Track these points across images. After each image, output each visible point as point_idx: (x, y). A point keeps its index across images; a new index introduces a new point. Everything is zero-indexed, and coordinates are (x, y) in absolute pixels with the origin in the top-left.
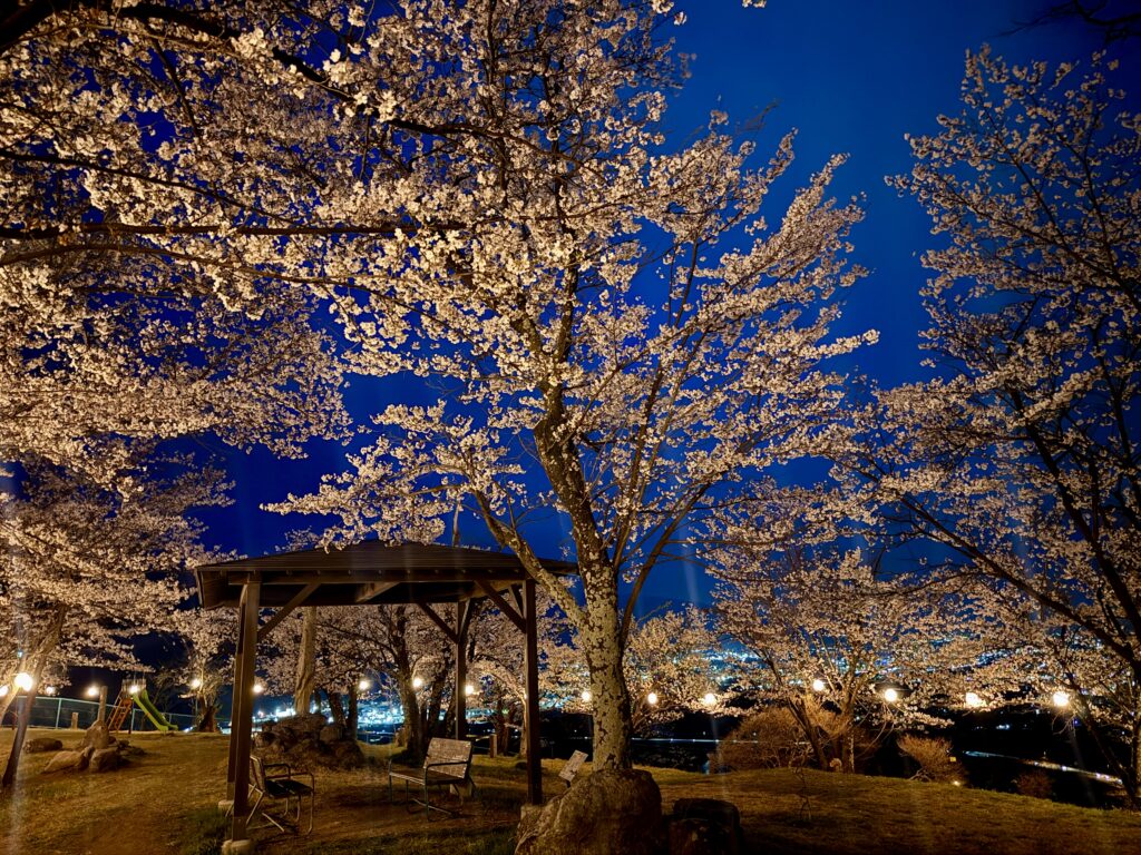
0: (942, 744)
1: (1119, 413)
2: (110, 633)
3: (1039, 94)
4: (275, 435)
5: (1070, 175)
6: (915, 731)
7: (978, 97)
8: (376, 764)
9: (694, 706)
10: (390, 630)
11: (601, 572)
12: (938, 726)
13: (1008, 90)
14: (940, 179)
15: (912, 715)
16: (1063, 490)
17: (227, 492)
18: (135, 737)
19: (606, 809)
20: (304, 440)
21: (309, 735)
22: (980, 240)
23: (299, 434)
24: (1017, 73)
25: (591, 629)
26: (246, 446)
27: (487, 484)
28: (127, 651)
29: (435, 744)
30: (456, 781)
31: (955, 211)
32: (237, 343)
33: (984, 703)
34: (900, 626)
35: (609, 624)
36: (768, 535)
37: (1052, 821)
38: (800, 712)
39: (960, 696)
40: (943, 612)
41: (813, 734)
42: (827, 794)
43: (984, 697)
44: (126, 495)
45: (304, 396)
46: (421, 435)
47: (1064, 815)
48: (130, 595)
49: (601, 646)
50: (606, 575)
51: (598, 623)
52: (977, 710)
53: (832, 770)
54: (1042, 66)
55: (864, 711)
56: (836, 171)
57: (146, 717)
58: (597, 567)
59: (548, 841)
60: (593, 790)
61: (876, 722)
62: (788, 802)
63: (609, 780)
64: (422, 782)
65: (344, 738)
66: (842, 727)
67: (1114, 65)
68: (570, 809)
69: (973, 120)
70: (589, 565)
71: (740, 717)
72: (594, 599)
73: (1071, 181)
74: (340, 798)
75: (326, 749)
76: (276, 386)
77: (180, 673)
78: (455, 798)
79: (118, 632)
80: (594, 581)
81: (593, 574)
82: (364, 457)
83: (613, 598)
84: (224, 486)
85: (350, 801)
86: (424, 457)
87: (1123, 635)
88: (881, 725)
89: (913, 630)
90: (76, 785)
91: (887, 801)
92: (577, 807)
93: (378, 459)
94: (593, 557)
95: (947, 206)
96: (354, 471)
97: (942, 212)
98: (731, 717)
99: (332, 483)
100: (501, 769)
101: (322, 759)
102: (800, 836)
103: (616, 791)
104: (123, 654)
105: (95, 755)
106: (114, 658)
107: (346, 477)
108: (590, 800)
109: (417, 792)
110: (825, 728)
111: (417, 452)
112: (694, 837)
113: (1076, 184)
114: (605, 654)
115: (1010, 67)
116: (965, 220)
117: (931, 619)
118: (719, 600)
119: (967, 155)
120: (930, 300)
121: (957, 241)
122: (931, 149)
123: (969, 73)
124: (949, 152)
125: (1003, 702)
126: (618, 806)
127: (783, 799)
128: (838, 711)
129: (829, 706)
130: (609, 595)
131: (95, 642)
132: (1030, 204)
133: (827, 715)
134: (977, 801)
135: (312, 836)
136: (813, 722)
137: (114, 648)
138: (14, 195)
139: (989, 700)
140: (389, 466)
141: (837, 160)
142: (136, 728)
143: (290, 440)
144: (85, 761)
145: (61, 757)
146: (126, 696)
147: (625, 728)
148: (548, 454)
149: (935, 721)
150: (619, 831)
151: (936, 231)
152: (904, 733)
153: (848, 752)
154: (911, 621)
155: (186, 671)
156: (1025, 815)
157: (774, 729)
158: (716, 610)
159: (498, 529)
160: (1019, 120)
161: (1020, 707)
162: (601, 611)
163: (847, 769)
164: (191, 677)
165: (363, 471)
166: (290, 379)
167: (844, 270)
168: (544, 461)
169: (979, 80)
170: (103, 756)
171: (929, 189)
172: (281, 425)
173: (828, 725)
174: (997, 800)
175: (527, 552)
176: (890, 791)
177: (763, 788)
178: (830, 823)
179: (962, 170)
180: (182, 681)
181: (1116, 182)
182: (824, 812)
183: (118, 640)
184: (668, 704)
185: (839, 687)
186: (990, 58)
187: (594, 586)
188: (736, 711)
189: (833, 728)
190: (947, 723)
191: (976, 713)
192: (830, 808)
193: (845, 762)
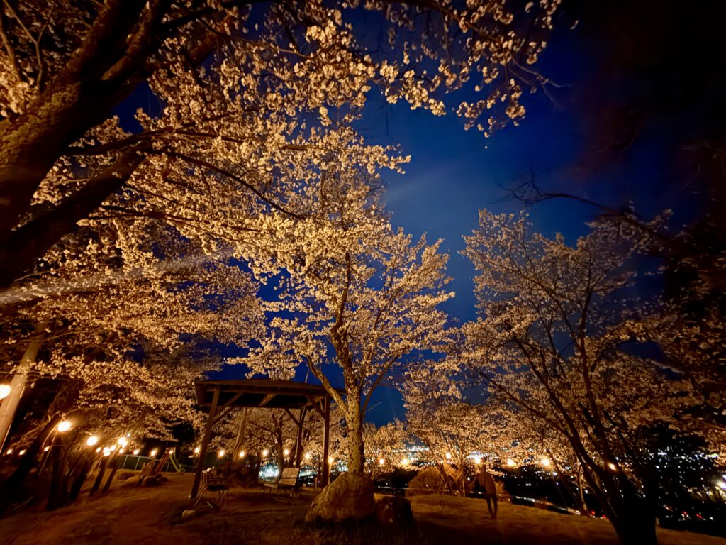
0: (500, 484)
1: (550, 338)
2: (164, 424)
3: (504, 224)
4: (238, 338)
5: (519, 250)
7: (484, 224)
9: (399, 465)
10: (276, 426)
11: (354, 388)
12: (498, 475)
13: (494, 222)
14: (476, 251)
16: (532, 363)
17: (220, 366)
18: (166, 475)
19: (347, 491)
20: (248, 340)
22: (492, 272)
23: (247, 338)
24: (496, 217)
25: (349, 413)
26: (227, 343)
27: (311, 352)
28: (170, 433)
29: (285, 471)
30: (291, 488)
31: (482, 262)
32: (229, 303)
33: (515, 464)
34: (479, 429)
35: (356, 411)
36: (420, 375)
37: (548, 519)
38: (442, 468)
39: (505, 460)
40: (496, 424)
41: (448, 479)
42: (453, 505)
43: (515, 461)
44: (171, 350)
45: (250, 323)
46: (288, 333)
47: (553, 516)
48: (171, 402)
49: (353, 420)
50: (356, 390)
51: (352, 410)
52: (512, 468)
53: (456, 495)
54: (504, 215)
55: (466, 468)
56: (440, 244)
57: (174, 467)
58: (352, 386)
59: (322, 505)
60: (343, 481)
61: (473, 474)
62: (437, 509)
63: (351, 477)
66: (459, 475)
67: (528, 215)
68: (332, 490)
69: (484, 230)
70: (349, 385)
71: (418, 471)
72: (351, 400)
73: (520, 252)
76: (241, 319)
77: (191, 446)
79: (168, 425)
80: (351, 392)
81: (351, 389)
82: (267, 342)
83: (358, 400)
84: (220, 363)
86: (289, 342)
87: (564, 425)
88: (475, 475)
89: (484, 432)
90: (133, 491)
92: (336, 489)
93: (272, 343)
94: (351, 382)
95: (479, 260)
96: (262, 348)
97: (478, 262)
98: (414, 471)
99: (253, 351)
101: (240, 483)
102: (441, 522)
103: (353, 482)
104: (168, 434)
105: (145, 479)
106: (163, 435)
107: (259, 349)
108: (341, 486)
110: (452, 476)
111: (287, 340)
112: (387, 507)
113: (522, 253)
114: (354, 424)
115: (494, 215)
116: (486, 265)
117: (491, 426)
118: (408, 418)
119: (483, 242)
120: (477, 293)
121: (484, 273)
122: (471, 240)
123: (480, 216)
124: (477, 241)
125: (523, 464)
126: (354, 489)
127: (434, 507)
128: (457, 469)
129: (453, 466)
130: (357, 398)
131: (157, 428)
132: (508, 259)
133: (453, 470)
134: (516, 510)
136: (447, 473)
137: (164, 430)
138: (143, 224)
139: (517, 463)
140: (276, 347)
141: (440, 241)
142: (169, 471)
143: (243, 340)
144: (140, 481)
145: (131, 479)
146: (168, 455)
147: (361, 458)
148: (335, 339)
149: (496, 473)
150: (354, 501)
151: (477, 269)
153: (462, 488)
154: (483, 427)
155: (193, 444)
156: (537, 516)
157: (431, 476)
158: (407, 421)
159: (315, 371)
160: (499, 232)
162: (353, 405)
163: (462, 495)
164: (195, 447)
165: (265, 347)
166: (246, 316)
167: (445, 278)
168: (334, 342)
169: (484, 218)
170: (148, 480)
171: (472, 254)
172: (240, 334)
173: (453, 475)
174: (524, 509)
175: (325, 381)
176: (481, 504)
177: (427, 502)
178: (454, 518)
179: (482, 247)
180: (191, 449)
181: (535, 252)
182: (451, 513)
183: (167, 428)
185: (457, 457)
186: (487, 212)
187: (351, 395)
188: (416, 468)
189: (455, 476)
190: (501, 474)
191: (512, 469)
192: (454, 511)
193: (461, 492)
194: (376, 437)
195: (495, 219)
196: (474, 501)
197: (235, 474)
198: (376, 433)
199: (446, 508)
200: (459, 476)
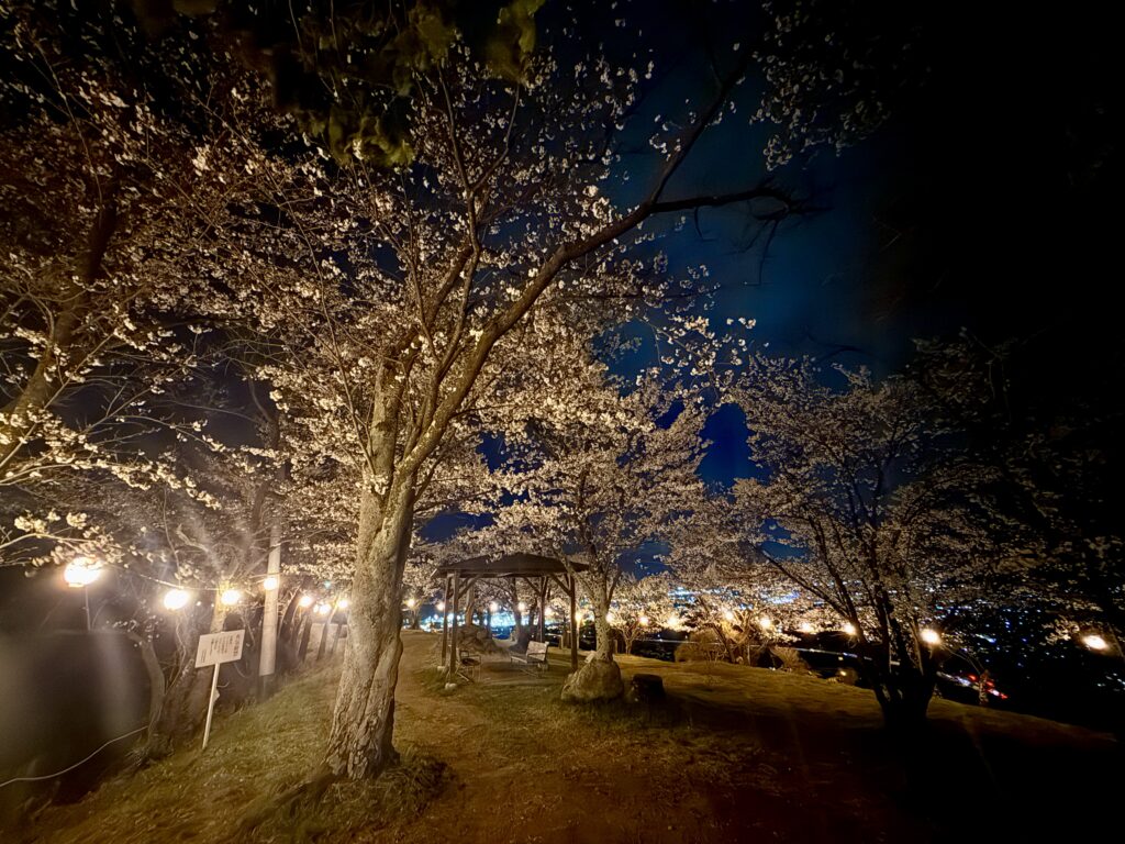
6: (781, 643)
8: (502, 651)
9: (665, 626)
12: (791, 641)
15: (778, 634)
21: (471, 635)
25: (595, 600)
29: (531, 644)
30: (541, 662)
38: (719, 630)
41: (727, 642)
43: (812, 626)
47: (846, 691)
49: (599, 607)
51: (598, 597)
52: (809, 633)
53: (736, 663)
55: (754, 633)
61: (760, 638)
62: (705, 679)
64: (525, 662)
65: (487, 638)
71: (690, 631)
72: (596, 587)
74: (489, 667)
75: (479, 642)
78: (540, 670)
85: (494, 669)
88: (762, 639)
91: (757, 680)
92: (586, 675)
98: (685, 632)
100: (564, 656)
102: (706, 696)
109: (524, 666)
110: (734, 640)
114: (601, 610)
125: (822, 630)
128: (740, 630)
129: (736, 628)
133: (735, 633)
135: (480, 684)
136: (727, 636)
139: (815, 628)
149: (790, 638)
152: (774, 644)
153: (747, 654)
157: (707, 639)
161: (832, 633)
162: (599, 592)
163: (746, 663)
173: (735, 638)
176: (760, 675)
177: (696, 671)
182: (723, 685)
184: (653, 623)
185: (741, 618)
188: (688, 629)
189: (738, 639)
190: (795, 639)
191: (809, 635)
192: (726, 683)
193: (745, 659)
194: (635, 592)
195: (771, 365)
196: (756, 671)
197: (470, 638)
198: (636, 585)
199: (716, 679)
200: (742, 640)
